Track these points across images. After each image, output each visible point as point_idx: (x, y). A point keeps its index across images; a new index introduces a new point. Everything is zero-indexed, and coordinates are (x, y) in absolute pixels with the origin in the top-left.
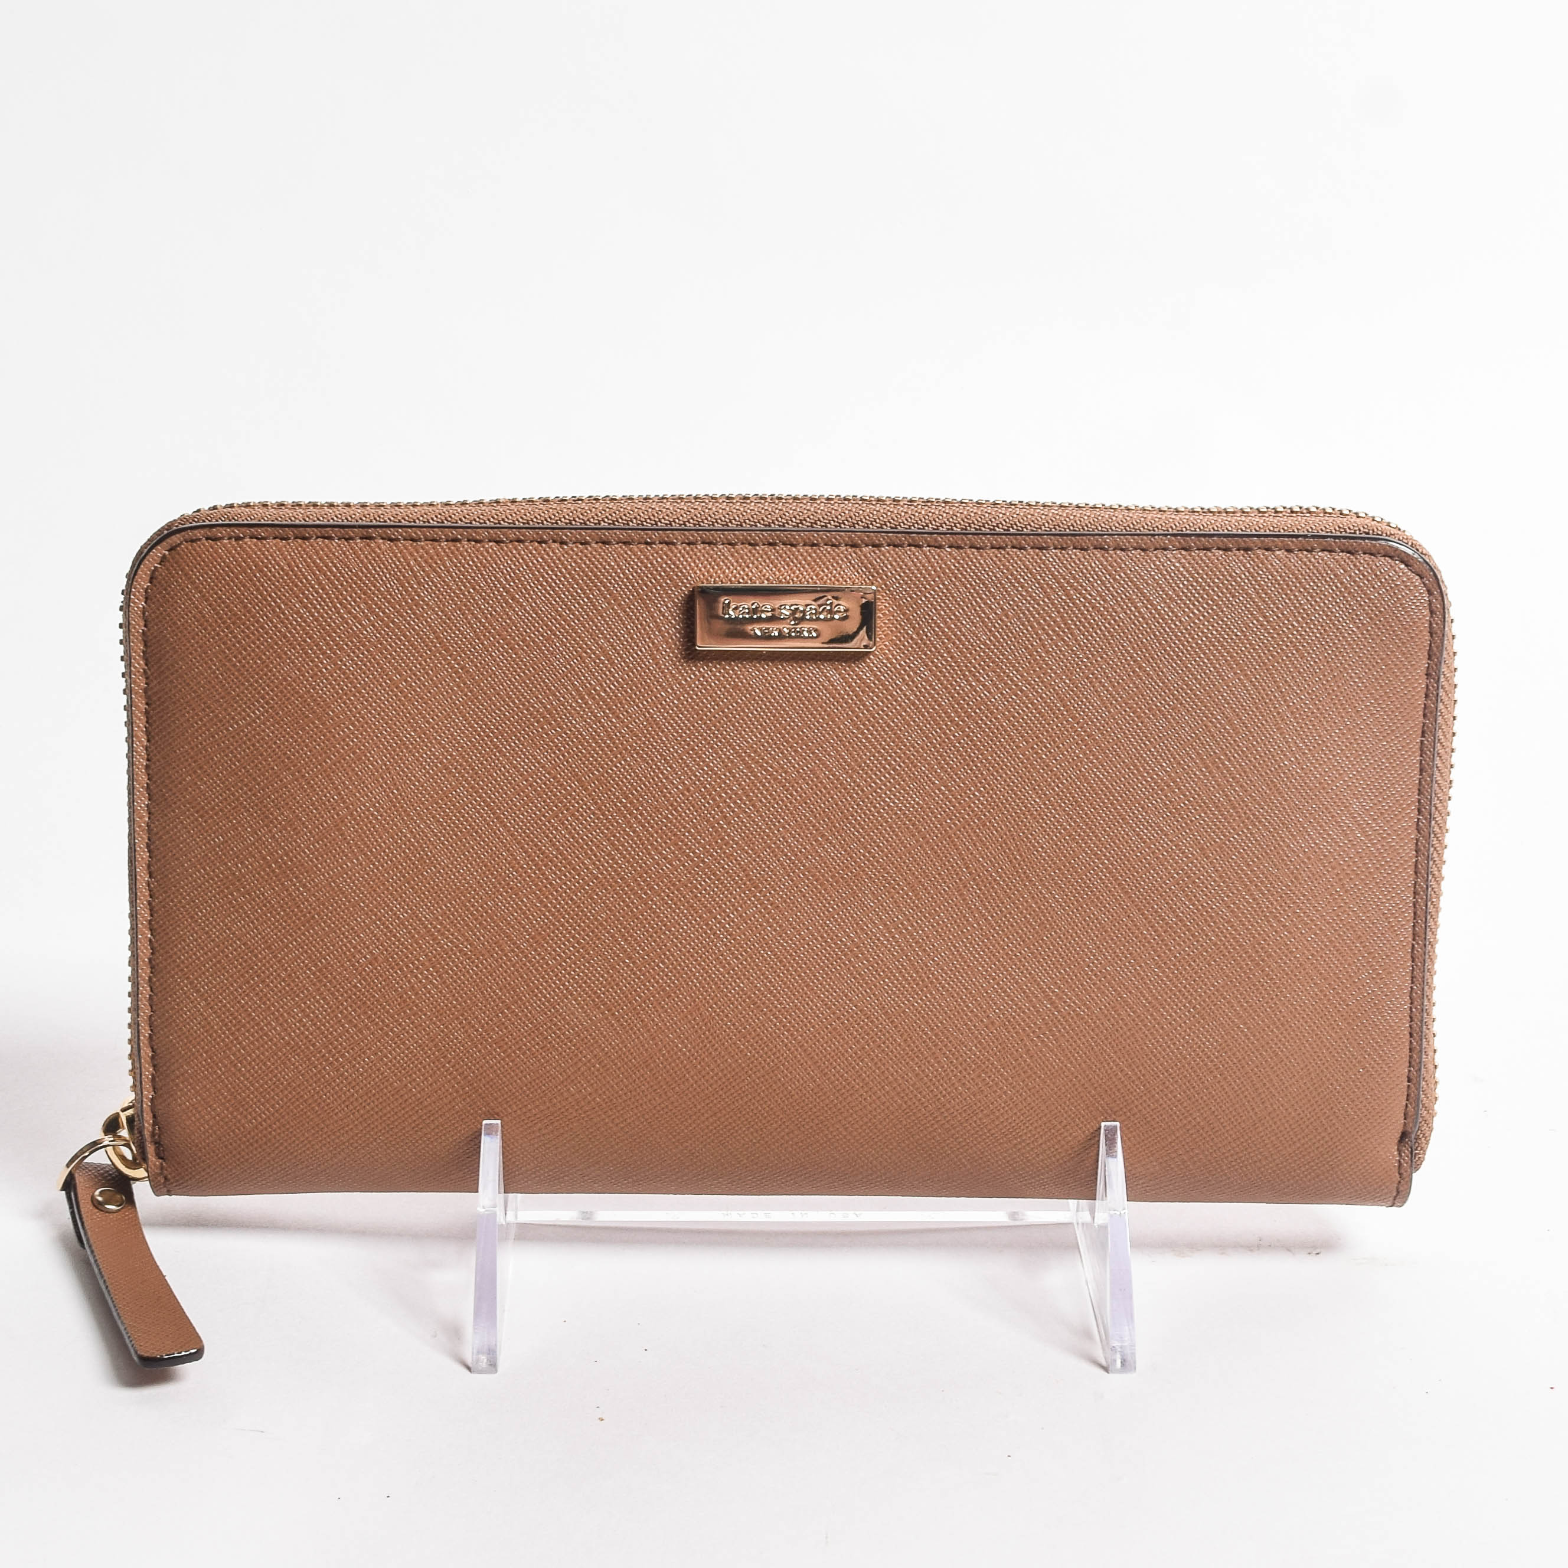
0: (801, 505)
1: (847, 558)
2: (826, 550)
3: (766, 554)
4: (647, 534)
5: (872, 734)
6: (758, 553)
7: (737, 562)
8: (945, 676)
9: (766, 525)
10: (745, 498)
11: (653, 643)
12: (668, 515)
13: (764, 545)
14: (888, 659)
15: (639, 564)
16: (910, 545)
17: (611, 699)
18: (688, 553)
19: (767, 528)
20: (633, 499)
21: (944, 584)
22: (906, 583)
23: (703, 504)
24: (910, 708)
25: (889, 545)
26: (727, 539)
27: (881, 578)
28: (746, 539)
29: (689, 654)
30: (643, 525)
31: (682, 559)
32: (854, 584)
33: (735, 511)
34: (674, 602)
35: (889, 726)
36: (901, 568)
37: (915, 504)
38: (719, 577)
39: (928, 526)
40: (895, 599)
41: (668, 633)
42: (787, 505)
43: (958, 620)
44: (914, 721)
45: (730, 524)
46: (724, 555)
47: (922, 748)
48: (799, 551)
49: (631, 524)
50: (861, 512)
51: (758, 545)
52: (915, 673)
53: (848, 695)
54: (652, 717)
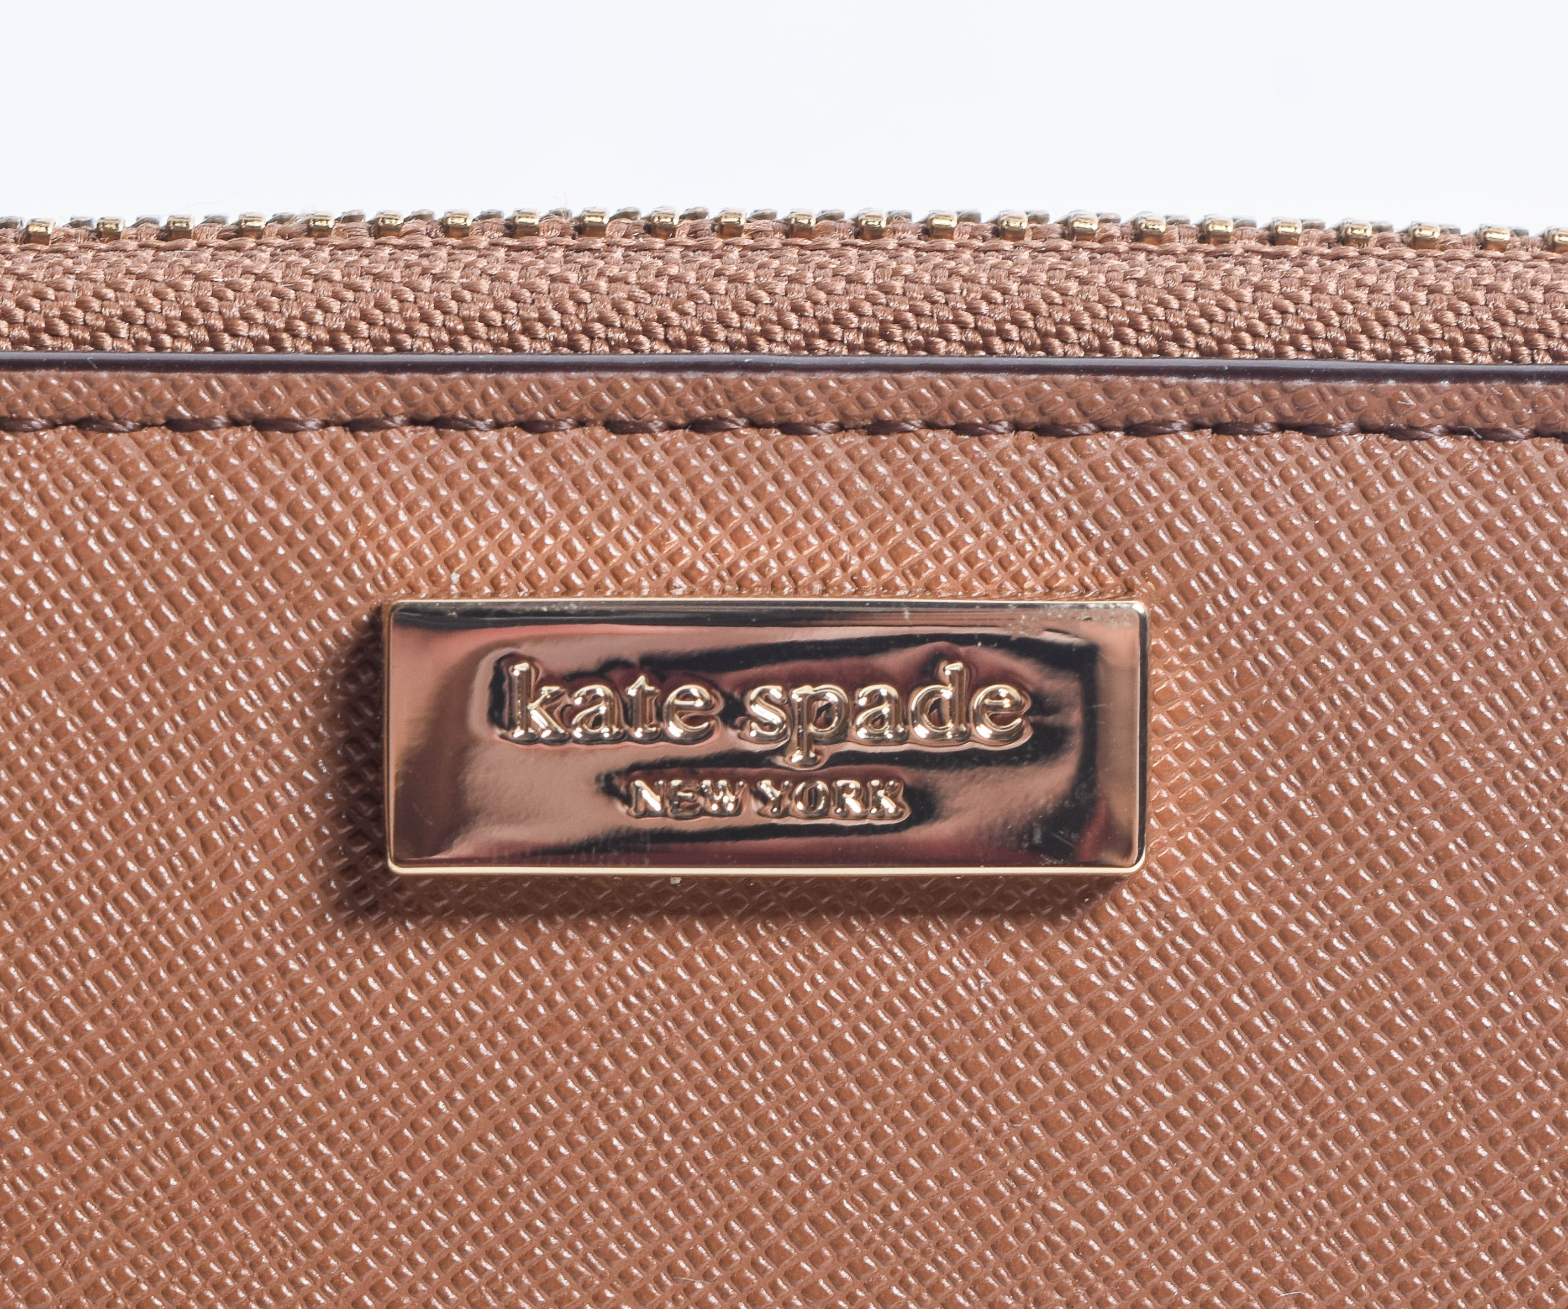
0: (821, 257)
1: (1022, 483)
2: (934, 449)
3: (680, 465)
4: (175, 387)
5: (1128, 1219)
6: (648, 463)
7: (558, 499)
8: (1432, 973)
9: (675, 345)
10: (583, 228)
11: (206, 845)
12: (262, 305)
13: (671, 427)
14: (1193, 903)
15: (145, 513)
16: (1281, 426)
17: (27, 1081)
18: (350, 466)
19: (684, 356)
20: (115, 235)
21: (1428, 589)
22: (1272, 587)
23: (413, 257)
24: (1286, 1107)
25: (1195, 427)
26: (513, 403)
27: (1166, 564)
28: (596, 405)
29: (360, 890)
30: (159, 347)
31: (325, 491)
32: (1050, 590)
33: (544, 284)
34: (290, 670)
35: (1198, 1182)
36: (1248, 521)
37: (1294, 251)
38: (483, 564)
39: (1356, 347)
40: (1225, 651)
41: (270, 801)
42: (763, 257)
43: (1490, 739)
44: (1305, 1162)
45: (525, 341)
46: (501, 472)
47: (1338, 1274)
48: (817, 453)
49: (107, 341)
50: (1073, 286)
51: (646, 430)
52: (1311, 960)
53: (1029, 1054)
54: (203, 1156)
